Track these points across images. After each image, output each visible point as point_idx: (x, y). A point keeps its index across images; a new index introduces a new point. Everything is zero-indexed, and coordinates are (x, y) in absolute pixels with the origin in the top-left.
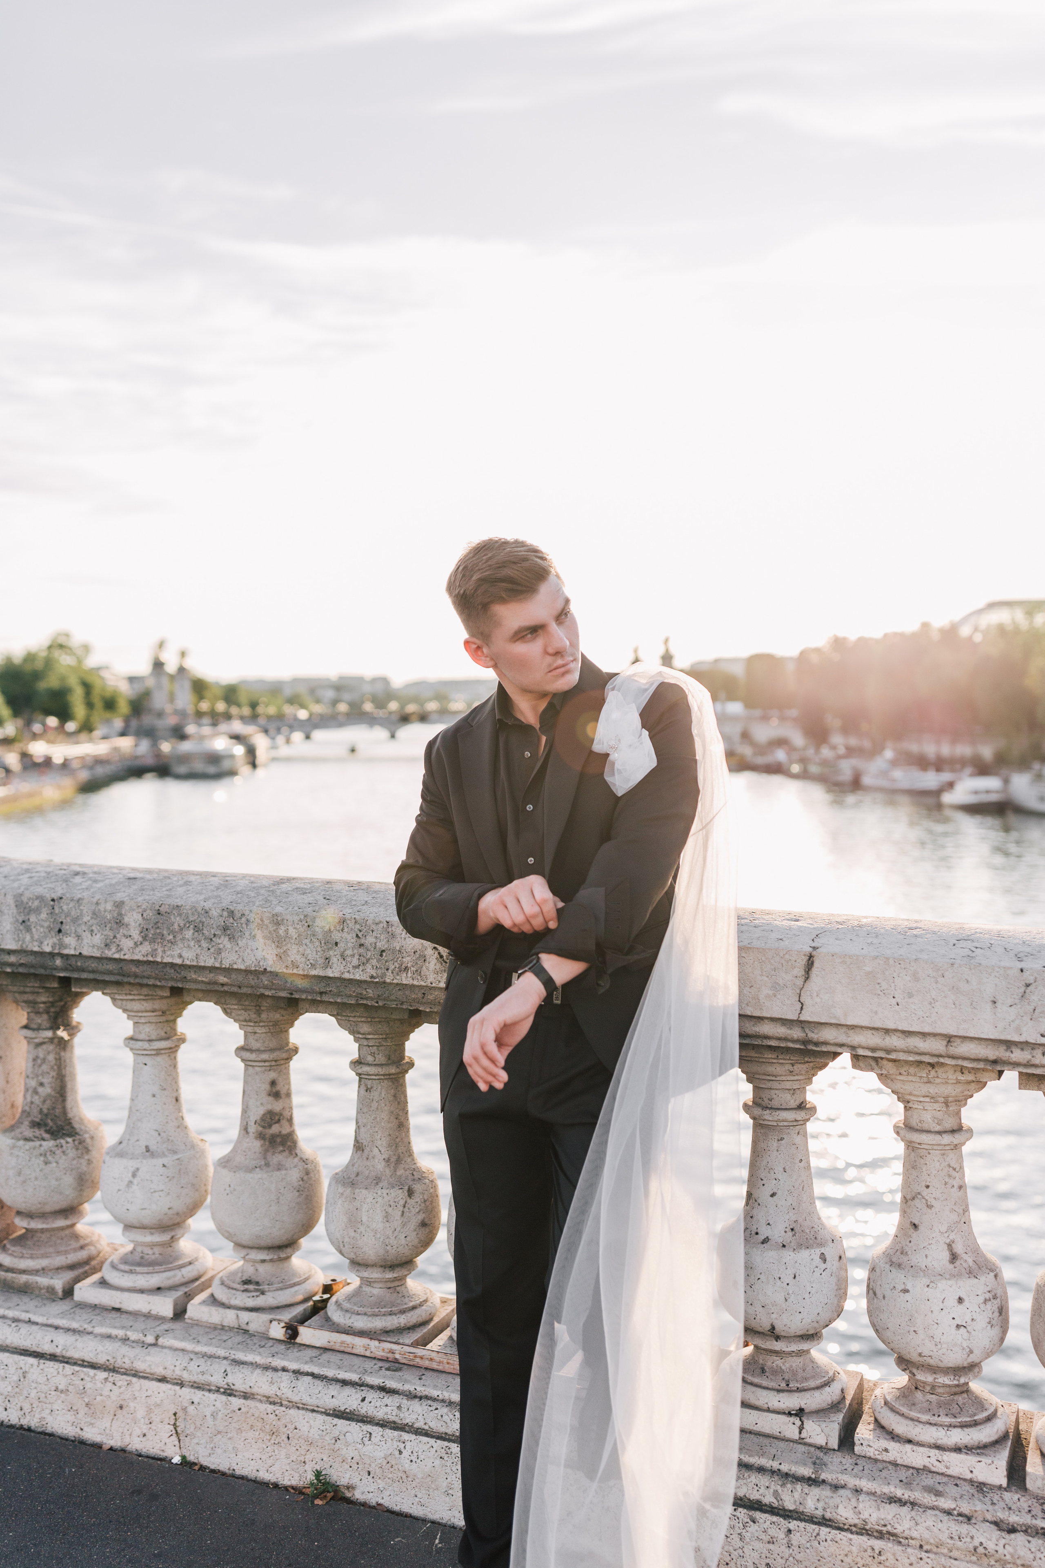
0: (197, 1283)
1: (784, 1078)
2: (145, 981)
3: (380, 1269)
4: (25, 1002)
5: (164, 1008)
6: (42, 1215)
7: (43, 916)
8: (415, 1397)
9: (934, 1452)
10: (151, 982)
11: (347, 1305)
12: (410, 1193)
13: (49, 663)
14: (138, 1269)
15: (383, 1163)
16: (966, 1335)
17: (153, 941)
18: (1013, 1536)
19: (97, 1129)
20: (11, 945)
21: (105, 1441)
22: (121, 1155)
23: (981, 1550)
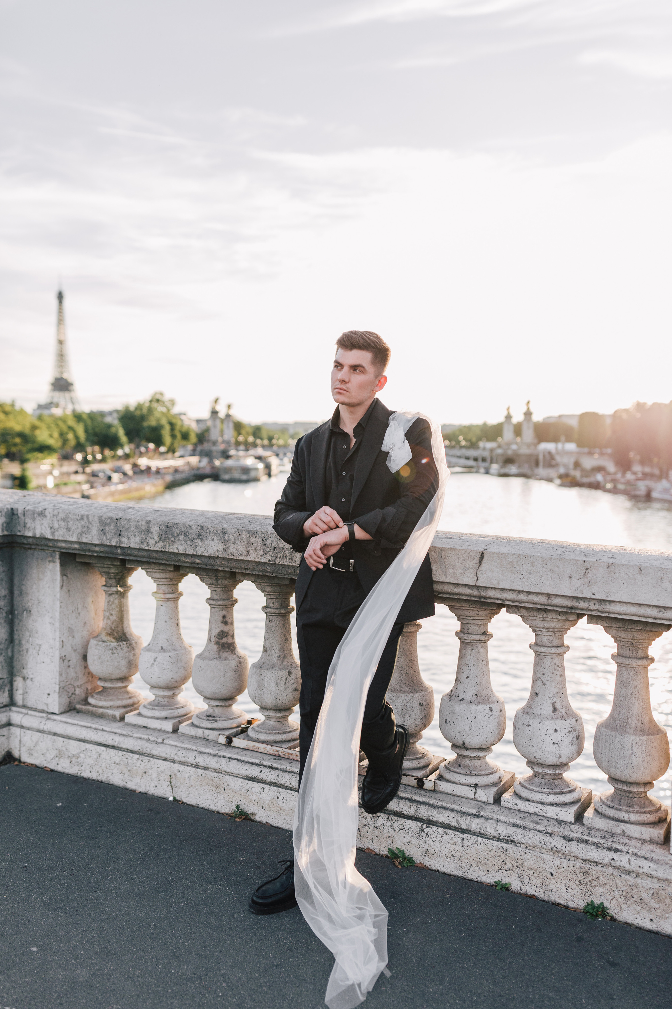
0: (185, 717)
1: (474, 618)
2: (161, 562)
3: (274, 711)
4: (104, 572)
5: (171, 577)
6: (111, 680)
7: (112, 527)
8: (286, 771)
9: (539, 806)
10: (163, 562)
11: (257, 729)
12: (290, 673)
13: (150, 410)
14: (156, 708)
15: (277, 658)
16: (558, 748)
17: (164, 541)
18: (570, 842)
19: (139, 639)
20: (96, 542)
21: (137, 789)
22: (149, 650)
23: (554, 849)
